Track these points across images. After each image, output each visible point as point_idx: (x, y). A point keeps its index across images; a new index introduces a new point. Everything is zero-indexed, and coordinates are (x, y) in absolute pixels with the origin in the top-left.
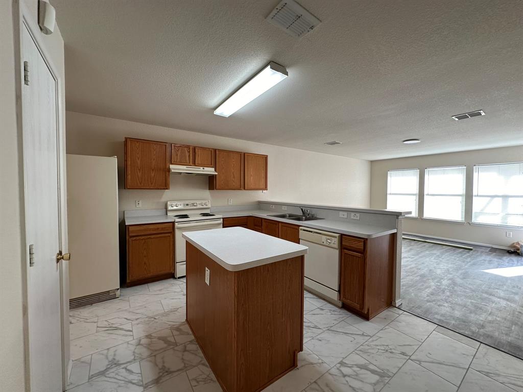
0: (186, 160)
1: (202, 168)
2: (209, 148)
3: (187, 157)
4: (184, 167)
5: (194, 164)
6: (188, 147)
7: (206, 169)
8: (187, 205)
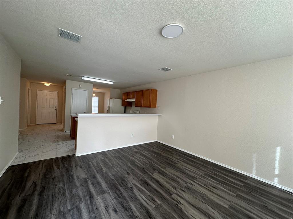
2: (134, 92)
3: (130, 96)
5: (131, 98)
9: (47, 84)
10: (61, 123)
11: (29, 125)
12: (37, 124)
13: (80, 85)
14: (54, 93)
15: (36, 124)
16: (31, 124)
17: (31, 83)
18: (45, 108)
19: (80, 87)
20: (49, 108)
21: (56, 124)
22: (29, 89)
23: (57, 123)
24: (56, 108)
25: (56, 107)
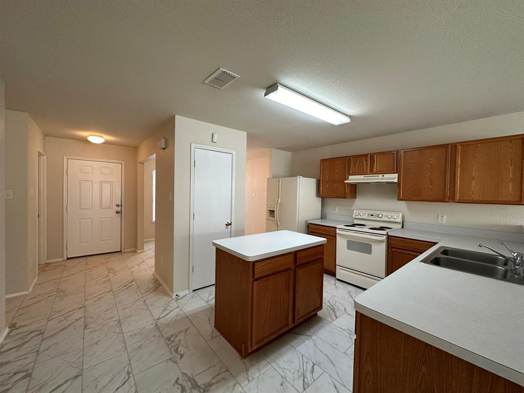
0: (363, 170)
1: (381, 176)
2: (390, 152)
3: (365, 166)
4: (362, 177)
5: (372, 172)
6: (366, 155)
7: (386, 176)
8: (371, 215)
9: (96, 139)
10: (133, 249)
11: (43, 263)
12: (68, 259)
13: (216, 136)
14: (111, 165)
15: (65, 258)
16: (48, 261)
17: (46, 135)
18: (89, 209)
19: (215, 140)
20: (101, 208)
21: (120, 251)
22: (40, 154)
23: (122, 251)
24: (119, 209)
25: (118, 205)
